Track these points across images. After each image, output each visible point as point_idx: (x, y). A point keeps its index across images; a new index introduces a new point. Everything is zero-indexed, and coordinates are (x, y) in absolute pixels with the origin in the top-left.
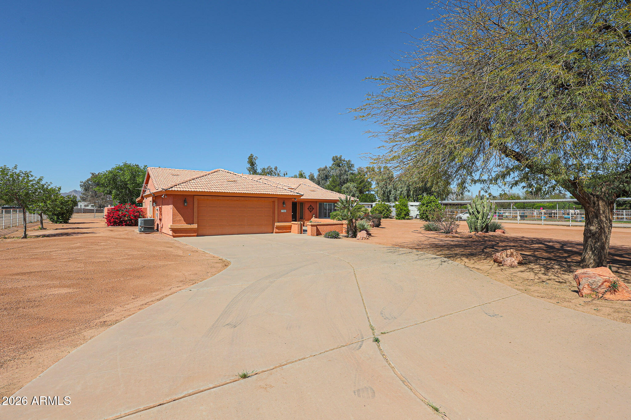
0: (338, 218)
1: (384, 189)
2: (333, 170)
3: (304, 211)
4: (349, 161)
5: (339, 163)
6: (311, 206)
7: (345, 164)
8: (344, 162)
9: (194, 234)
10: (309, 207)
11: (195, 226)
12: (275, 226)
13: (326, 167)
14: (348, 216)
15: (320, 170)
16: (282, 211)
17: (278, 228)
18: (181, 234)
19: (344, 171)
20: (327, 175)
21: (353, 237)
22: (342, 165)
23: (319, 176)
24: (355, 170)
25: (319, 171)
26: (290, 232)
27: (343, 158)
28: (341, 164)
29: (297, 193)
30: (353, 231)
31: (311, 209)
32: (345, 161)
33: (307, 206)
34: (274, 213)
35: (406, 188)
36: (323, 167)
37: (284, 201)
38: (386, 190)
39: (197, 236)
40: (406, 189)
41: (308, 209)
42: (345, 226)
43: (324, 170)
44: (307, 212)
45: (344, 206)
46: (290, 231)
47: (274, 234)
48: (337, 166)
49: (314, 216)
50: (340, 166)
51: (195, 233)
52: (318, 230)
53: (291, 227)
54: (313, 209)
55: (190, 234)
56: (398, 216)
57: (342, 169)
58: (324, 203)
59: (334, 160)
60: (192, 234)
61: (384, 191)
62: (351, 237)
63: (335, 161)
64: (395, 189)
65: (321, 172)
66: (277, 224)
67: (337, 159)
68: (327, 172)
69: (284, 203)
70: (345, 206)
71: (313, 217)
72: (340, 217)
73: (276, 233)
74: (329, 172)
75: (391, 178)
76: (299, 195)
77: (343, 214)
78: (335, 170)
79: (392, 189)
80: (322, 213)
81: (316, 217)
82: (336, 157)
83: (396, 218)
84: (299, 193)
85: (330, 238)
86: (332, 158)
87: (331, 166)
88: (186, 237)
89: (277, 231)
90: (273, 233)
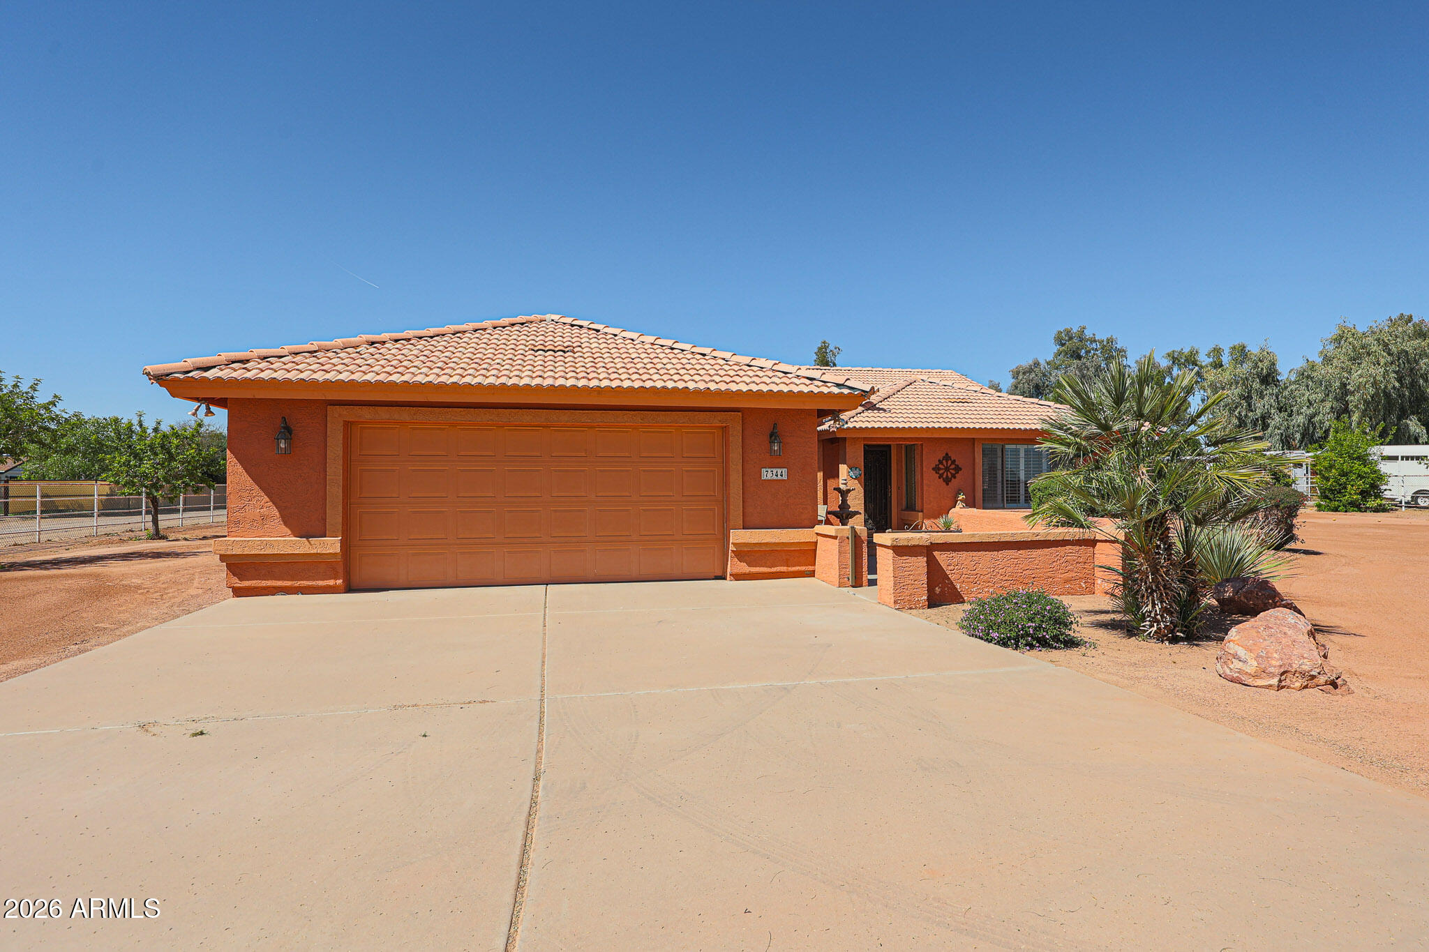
0: (1060, 510)
1: (1239, 413)
2: (1057, 369)
3: (918, 477)
4: (1108, 340)
5: (1078, 348)
6: (947, 457)
7: (1096, 350)
8: (1094, 345)
9: (331, 582)
10: (940, 462)
11: (330, 545)
12: (732, 548)
13: (1037, 364)
14: (1136, 493)
15: (1018, 373)
16: (768, 474)
17: (744, 553)
18: (264, 583)
19: (1092, 370)
20: (1041, 384)
21: (1174, 640)
22: (1088, 352)
23: (1016, 388)
24: (1129, 366)
25: (1016, 374)
26: (812, 574)
27: (1088, 334)
28: (1083, 351)
29: (838, 385)
30: (1176, 599)
31: (948, 470)
32: (1095, 341)
33: (929, 459)
34: (725, 484)
35: (1328, 405)
36: (1026, 362)
37: (775, 426)
38: (1250, 414)
39: (349, 589)
40: (1332, 408)
41: (936, 469)
42: (1110, 556)
43: (1030, 370)
44: (930, 485)
45: (1100, 426)
46: (811, 568)
47: (728, 584)
48: (1072, 356)
49: (961, 497)
50: (1079, 357)
51: (336, 578)
52: (936, 575)
53: (815, 550)
54: (958, 469)
55: (314, 583)
56: (1327, 497)
57: (1088, 364)
58: (1007, 446)
59: (1060, 341)
60: (321, 583)
61: (1239, 419)
62: (1160, 637)
63: (1063, 345)
64: (1286, 411)
65: (1020, 377)
66: (738, 536)
67: (1071, 338)
68: (1040, 375)
69: (773, 436)
70: (1106, 427)
71: (959, 504)
72: (1069, 503)
73: (738, 577)
74: (1044, 375)
75: (1269, 378)
76: (846, 391)
77: (1094, 484)
78: (1066, 368)
79: (1273, 411)
80: (999, 485)
81: (970, 503)
82: (1068, 332)
83: (1319, 506)
84: (848, 383)
85: (1003, 643)
86: (1053, 333)
87: (1050, 358)
88: (296, 593)
89: (744, 568)
90: (725, 578)
